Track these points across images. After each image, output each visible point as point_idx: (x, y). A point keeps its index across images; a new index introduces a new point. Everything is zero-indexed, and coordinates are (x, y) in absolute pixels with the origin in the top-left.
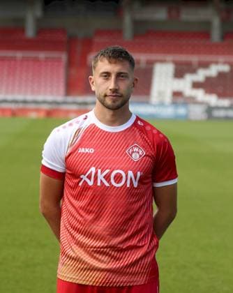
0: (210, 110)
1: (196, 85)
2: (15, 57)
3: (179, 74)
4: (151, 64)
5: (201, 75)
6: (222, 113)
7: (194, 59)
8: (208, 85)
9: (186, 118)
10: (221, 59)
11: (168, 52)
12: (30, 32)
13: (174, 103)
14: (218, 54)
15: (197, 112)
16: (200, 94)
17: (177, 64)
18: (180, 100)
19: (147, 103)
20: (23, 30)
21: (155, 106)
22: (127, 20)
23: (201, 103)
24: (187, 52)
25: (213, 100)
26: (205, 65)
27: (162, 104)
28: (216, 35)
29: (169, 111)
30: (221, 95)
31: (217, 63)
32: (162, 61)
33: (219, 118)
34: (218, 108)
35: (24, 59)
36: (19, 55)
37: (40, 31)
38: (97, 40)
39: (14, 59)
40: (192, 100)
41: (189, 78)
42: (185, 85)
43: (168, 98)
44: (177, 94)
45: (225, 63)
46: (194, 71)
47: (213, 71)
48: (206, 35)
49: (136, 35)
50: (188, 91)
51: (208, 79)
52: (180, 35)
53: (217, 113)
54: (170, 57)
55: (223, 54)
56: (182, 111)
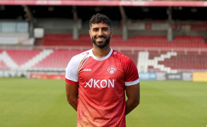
0: (167, 75)
1: (160, 63)
2: (68, 49)
3: (151, 57)
4: (137, 52)
5: (162, 58)
6: (173, 77)
7: (159, 49)
8: (166, 63)
9: (155, 79)
10: (173, 49)
11: (146, 46)
12: (75, 36)
13: (149, 72)
14: (171, 46)
15: (161, 76)
16: (162, 67)
17: (150, 52)
18: (152, 70)
20: (71, 36)
22: (125, 30)
23: (163, 72)
24: (155, 46)
25: (169, 70)
26: (165, 53)
28: (170, 37)
29: (146, 76)
30: (173, 68)
31: (170, 51)
32: (143, 51)
33: (172, 79)
34: (171, 74)
35: (73, 50)
36: (70, 48)
37: (80, 36)
39: (67, 50)
40: (158, 70)
41: (156, 59)
42: (154, 62)
43: (146, 70)
44: (150, 67)
45: (175, 51)
46: (159, 56)
47: (169, 55)
48: (165, 37)
49: (129, 38)
50: (156, 66)
51: (166, 60)
52: (152, 37)
53: (170, 77)
54: (146, 49)
55: (174, 46)
56: (153, 76)
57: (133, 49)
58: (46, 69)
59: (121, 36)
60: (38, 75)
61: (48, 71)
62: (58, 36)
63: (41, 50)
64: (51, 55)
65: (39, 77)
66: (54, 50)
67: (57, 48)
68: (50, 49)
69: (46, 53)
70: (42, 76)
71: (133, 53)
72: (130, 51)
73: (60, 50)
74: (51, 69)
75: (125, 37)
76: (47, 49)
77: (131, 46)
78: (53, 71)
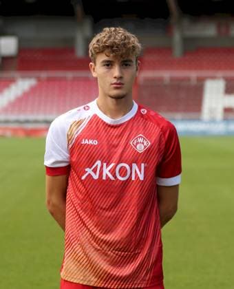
2: (65, 77)
4: (201, 81)
11: (220, 68)
13: (226, 119)
18: (231, 116)
19: (198, 119)
20: (72, 50)
21: (206, 123)
22: (177, 37)
27: (213, 121)
29: (220, 128)
32: (213, 78)
35: (75, 79)
36: (70, 75)
38: (147, 58)
39: (64, 79)
43: (219, 115)
44: (228, 110)
49: (186, 52)
52: (229, 51)
54: (220, 74)
57: (193, 75)
58: (22, 117)
59: (169, 49)
60: (6, 129)
61: (27, 122)
62: (45, 51)
63: (12, 81)
64: (33, 90)
65: (9, 134)
66: (39, 79)
67: (44, 75)
68: (30, 77)
69: (23, 85)
70: (15, 131)
71: (194, 82)
72: (188, 79)
73: (49, 80)
74: (31, 117)
75: (178, 51)
76: (23, 77)
77: (190, 68)
78: (36, 122)
